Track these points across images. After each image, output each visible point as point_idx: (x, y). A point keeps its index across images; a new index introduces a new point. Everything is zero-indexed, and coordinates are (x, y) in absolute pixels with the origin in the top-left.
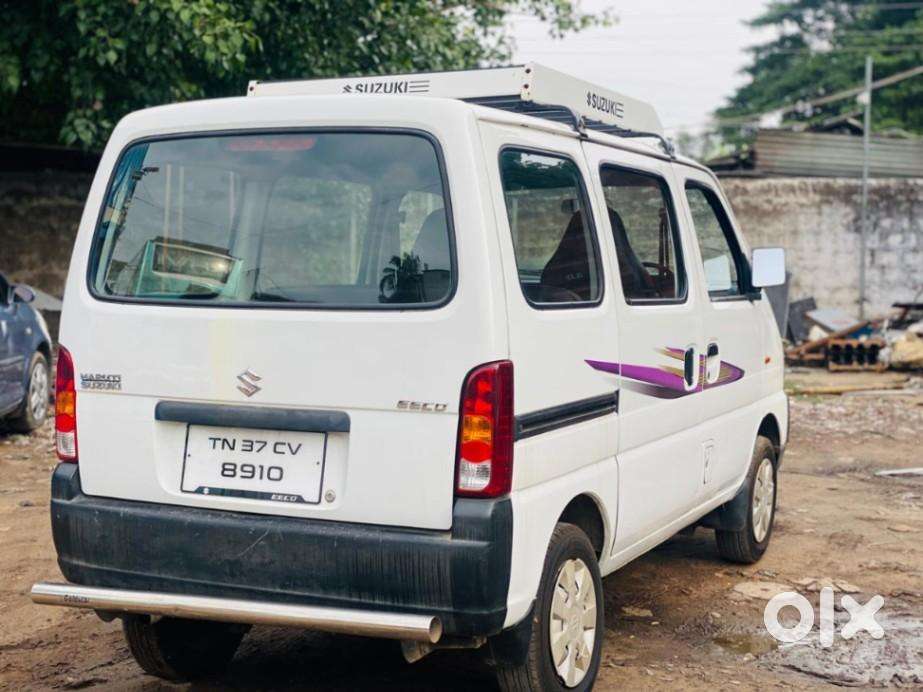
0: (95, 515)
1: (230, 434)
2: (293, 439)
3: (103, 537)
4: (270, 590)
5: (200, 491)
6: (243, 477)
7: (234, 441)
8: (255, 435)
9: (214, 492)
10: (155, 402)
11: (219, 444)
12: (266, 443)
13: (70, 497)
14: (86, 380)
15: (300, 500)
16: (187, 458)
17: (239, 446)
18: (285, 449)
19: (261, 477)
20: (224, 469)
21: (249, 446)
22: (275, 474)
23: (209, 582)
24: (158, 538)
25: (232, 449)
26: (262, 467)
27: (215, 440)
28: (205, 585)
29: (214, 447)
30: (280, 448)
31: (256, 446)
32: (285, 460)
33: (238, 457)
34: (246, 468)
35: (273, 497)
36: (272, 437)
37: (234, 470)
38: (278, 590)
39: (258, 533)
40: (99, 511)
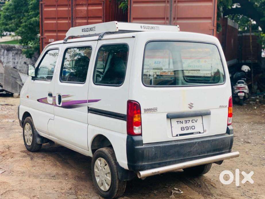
0: (153, 148)
2: (195, 118)
3: (155, 154)
4: (196, 156)
5: (177, 136)
6: (186, 130)
7: (182, 121)
8: (187, 119)
9: (181, 135)
10: (167, 113)
11: (179, 122)
12: (190, 121)
13: (142, 145)
14: (146, 110)
15: (200, 133)
16: (172, 128)
17: (184, 122)
18: (194, 121)
19: (190, 129)
20: (182, 129)
21: (186, 122)
22: (193, 128)
23: (182, 158)
24: (172, 150)
25: (182, 123)
26: (190, 127)
27: (178, 122)
28: (181, 160)
29: (178, 124)
30: (193, 121)
31: (188, 122)
32: (195, 124)
33: (184, 125)
34: (186, 128)
35: (194, 133)
36: (191, 119)
37: (184, 129)
38: (198, 156)
39: (196, 143)
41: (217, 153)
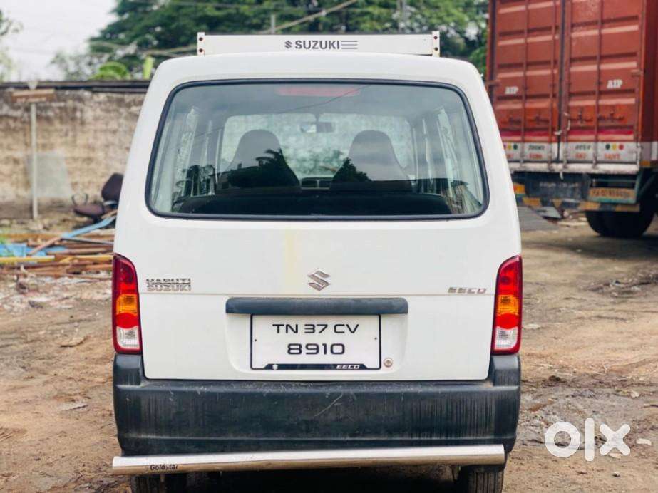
0: (170, 395)
1: (292, 321)
2: (352, 321)
3: (178, 413)
4: (343, 439)
5: (270, 367)
6: (307, 353)
7: (297, 326)
8: (315, 320)
9: (282, 367)
10: (226, 299)
11: (283, 329)
12: (326, 326)
13: (138, 383)
14: (152, 284)
15: (362, 367)
16: (254, 342)
17: (302, 329)
18: (345, 329)
19: (325, 352)
20: (290, 349)
21: (312, 329)
22: (337, 349)
23: (283, 439)
24: (237, 409)
25: (296, 332)
26: (325, 345)
27: (278, 326)
28: (281, 442)
29: (278, 332)
30: (338, 329)
31: (318, 329)
32: (346, 338)
33: (302, 338)
34: (309, 347)
35: (338, 367)
36: (331, 321)
37: (300, 349)
38: (348, 438)
39: (333, 397)
40: (174, 392)
41: (434, 438)
